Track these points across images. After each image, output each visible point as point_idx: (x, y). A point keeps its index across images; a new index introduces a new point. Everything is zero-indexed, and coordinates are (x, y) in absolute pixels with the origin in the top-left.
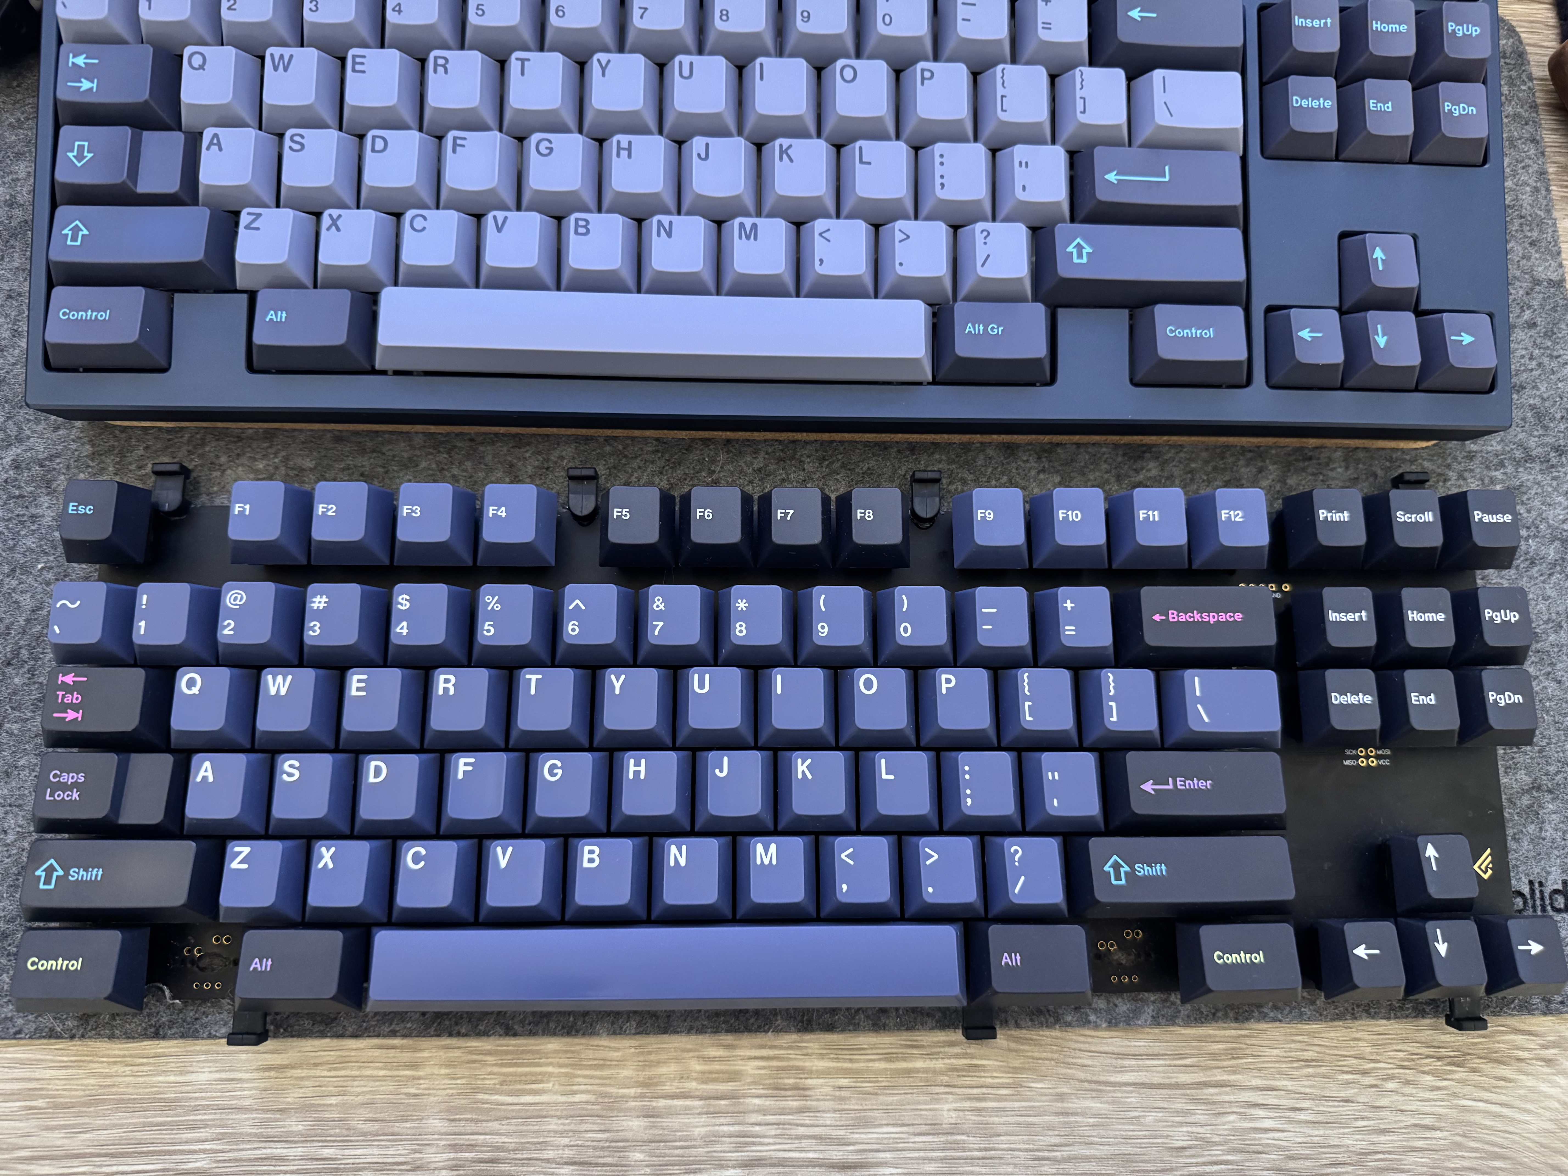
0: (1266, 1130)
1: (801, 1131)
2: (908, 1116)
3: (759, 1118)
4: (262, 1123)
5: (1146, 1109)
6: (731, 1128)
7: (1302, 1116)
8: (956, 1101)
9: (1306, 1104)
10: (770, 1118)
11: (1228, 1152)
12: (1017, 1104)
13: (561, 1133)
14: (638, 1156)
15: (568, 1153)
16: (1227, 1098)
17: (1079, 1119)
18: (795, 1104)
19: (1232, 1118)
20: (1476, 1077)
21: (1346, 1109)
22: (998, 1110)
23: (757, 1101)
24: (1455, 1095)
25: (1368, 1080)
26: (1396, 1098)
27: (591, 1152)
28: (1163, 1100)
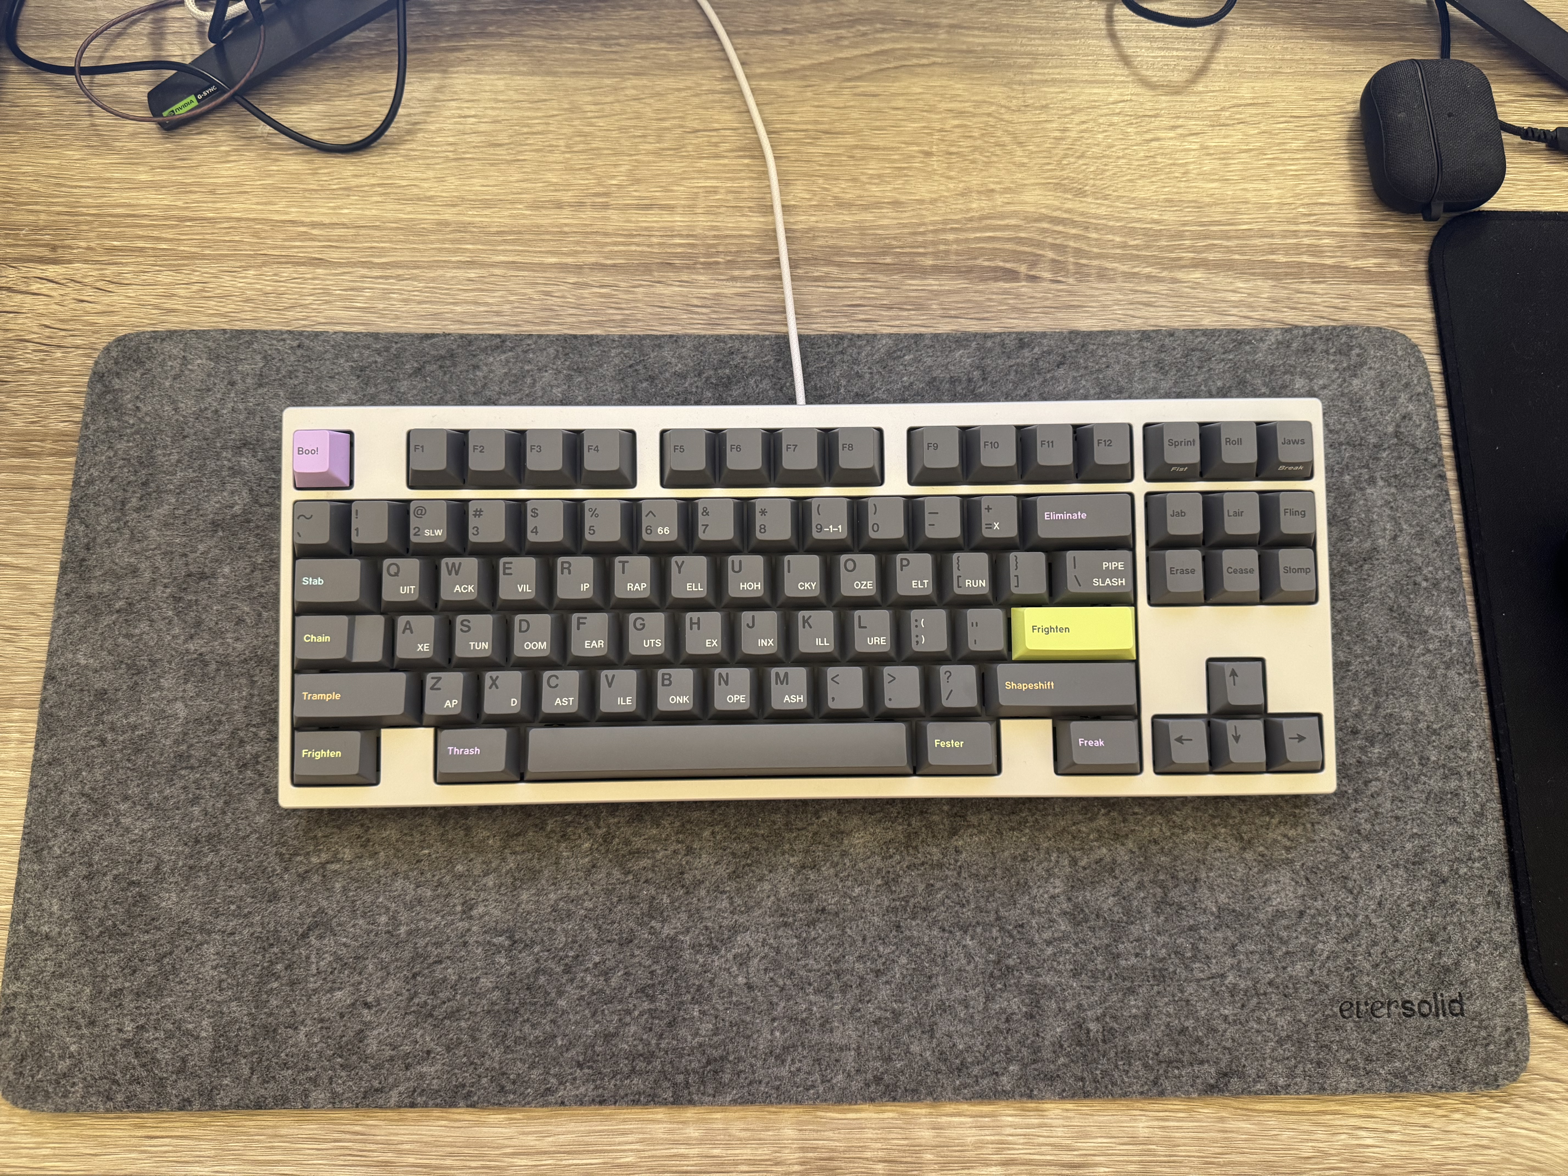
0: (1368, 1146)
1: (1041, 1140)
2: (1114, 1132)
3: (1012, 1131)
4: (670, 1131)
5: (1281, 1129)
6: (993, 1138)
7: (1393, 1137)
8: (1147, 1121)
9: (1396, 1128)
10: (1019, 1131)
11: (1342, 1161)
12: (1191, 1124)
13: (876, 1140)
14: (929, 1156)
15: (881, 1154)
16: (1339, 1123)
17: (1234, 1135)
18: (1036, 1121)
19: (1343, 1137)
20: (1518, 1112)
21: (1425, 1132)
22: (1178, 1128)
23: (1010, 1119)
24: (1503, 1124)
25: (1440, 1112)
26: (1461, 1125)
27: (896, 1154)
28: (1293, 1123)
